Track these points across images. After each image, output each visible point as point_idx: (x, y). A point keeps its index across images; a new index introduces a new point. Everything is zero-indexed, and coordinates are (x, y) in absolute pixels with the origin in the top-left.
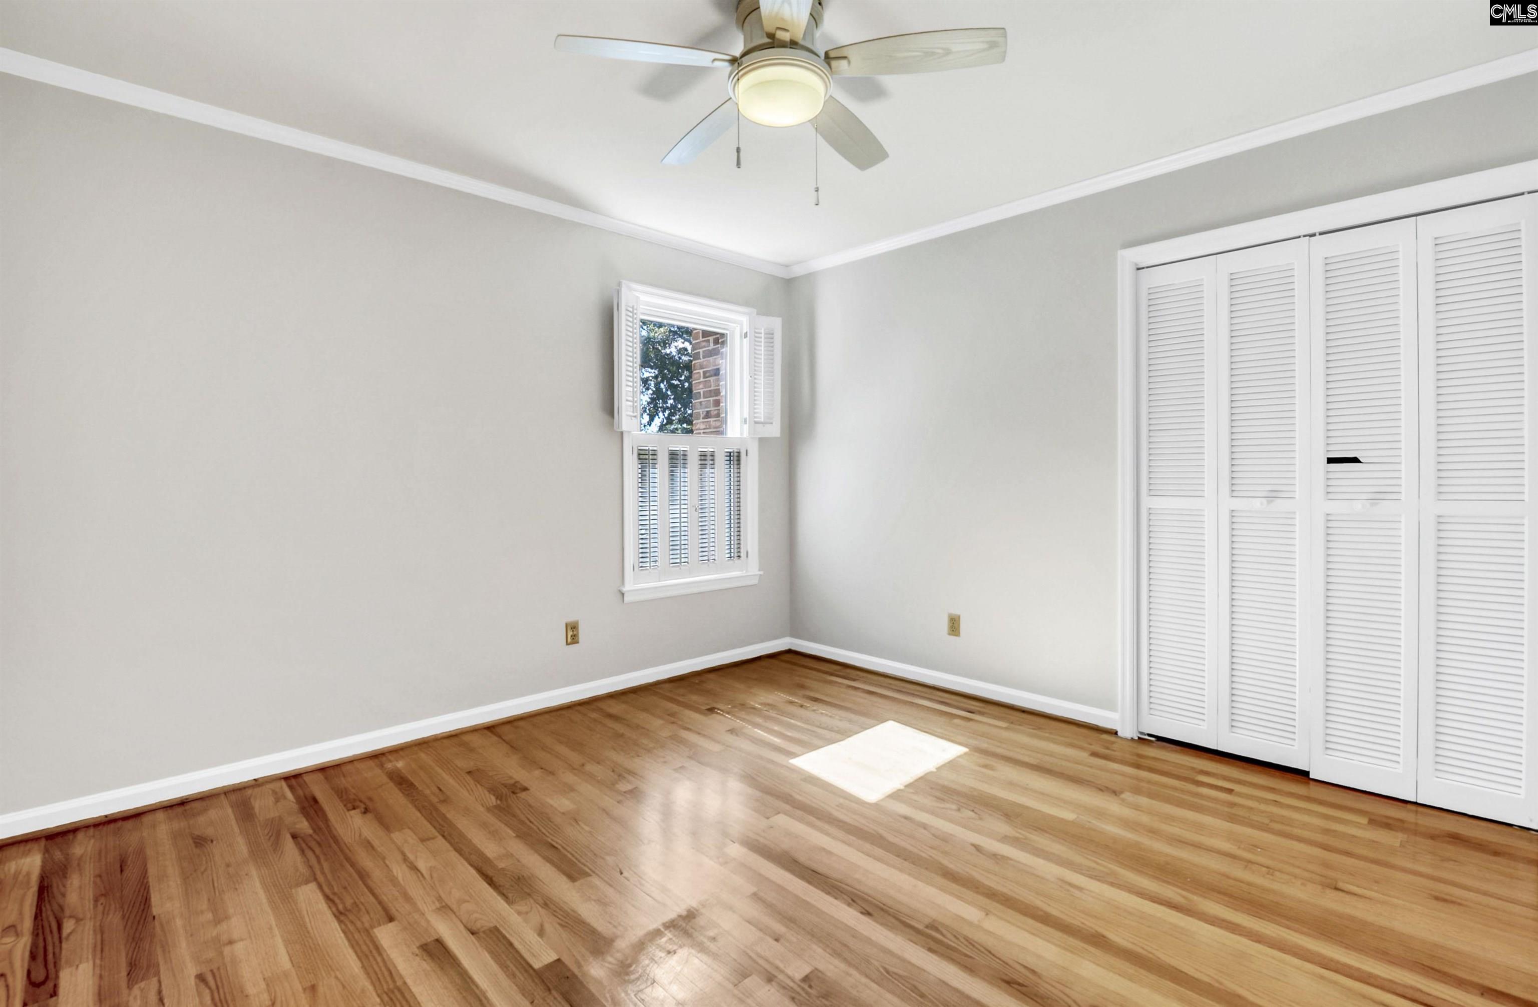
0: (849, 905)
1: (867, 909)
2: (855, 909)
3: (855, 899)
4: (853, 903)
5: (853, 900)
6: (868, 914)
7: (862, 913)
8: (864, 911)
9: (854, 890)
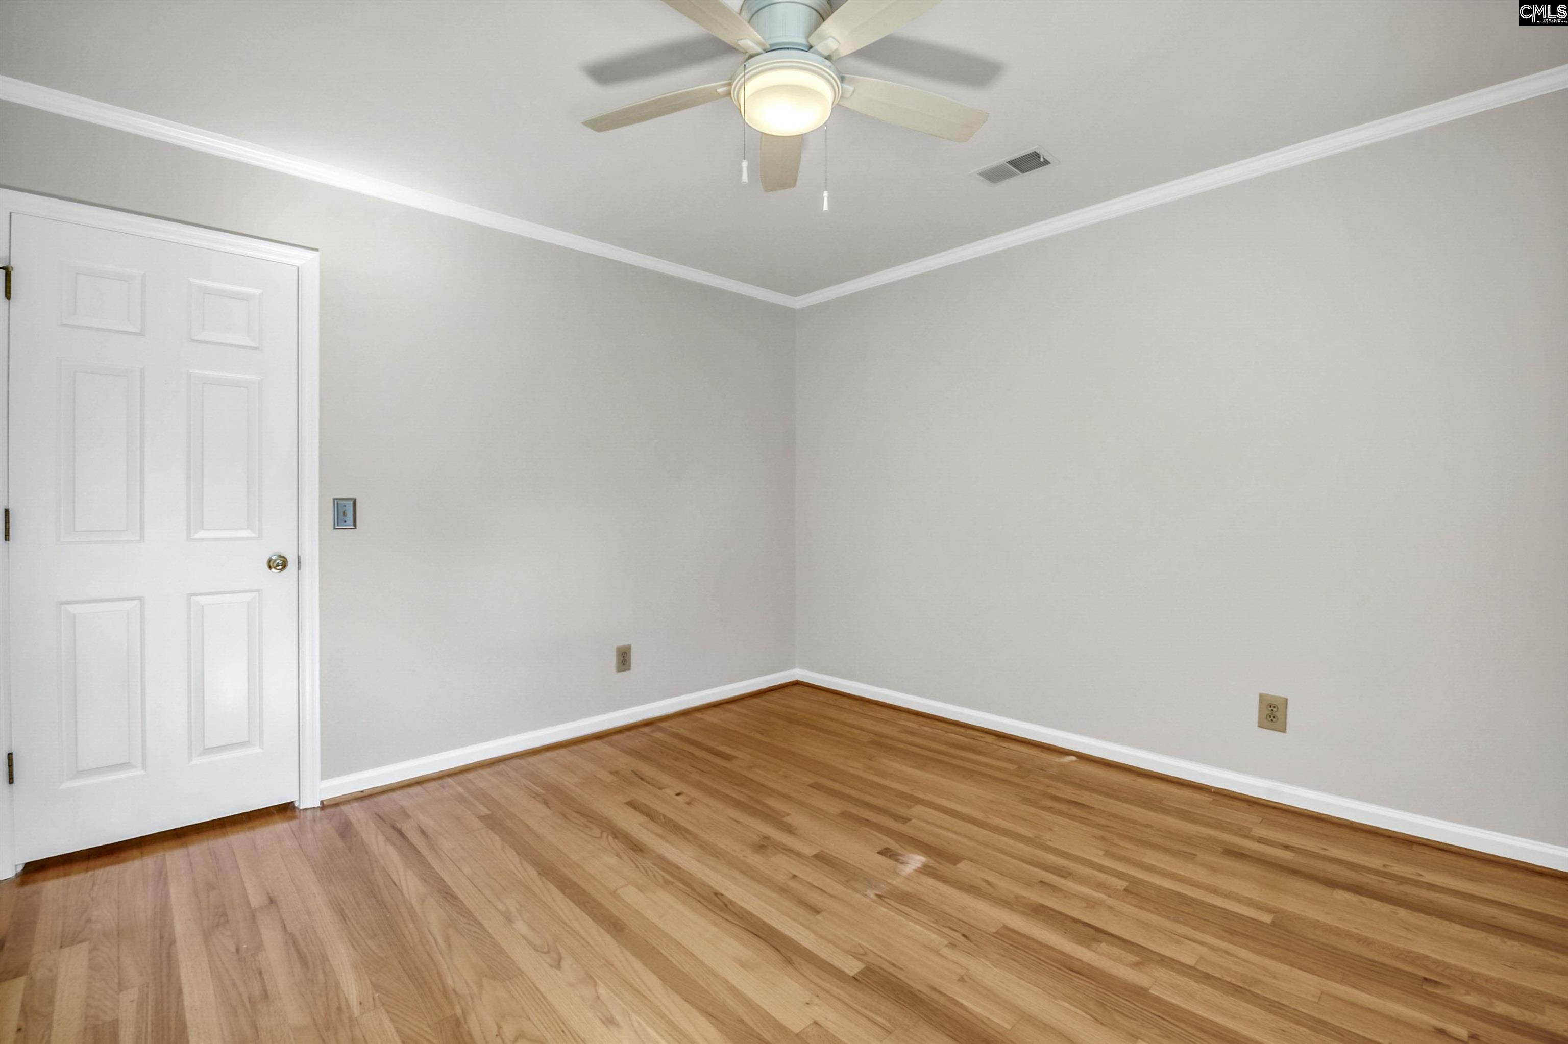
0: (731, 902)
1: (716, 899)
2: (727, 898)
3: (724, 906)
4: (726, 903)
5: (726, 905)
6: (717, 894)
7: (722, 895)
8: (720, 897)
9: (722, 914)
